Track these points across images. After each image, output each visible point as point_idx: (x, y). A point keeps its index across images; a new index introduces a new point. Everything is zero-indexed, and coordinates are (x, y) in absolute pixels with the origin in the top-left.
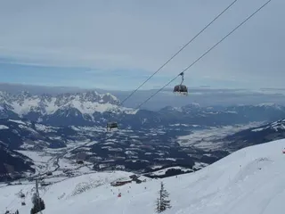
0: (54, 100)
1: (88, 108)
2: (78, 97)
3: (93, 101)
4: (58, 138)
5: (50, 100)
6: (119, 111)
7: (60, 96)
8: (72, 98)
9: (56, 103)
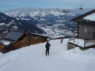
0: (44, 12)
1: (57, 14)
2: (53, 10)
3: (59, 11)
4: (50, 23)
5: (43, 12)
6: (68, 15)
7: (46, 10)
8: (51, 11)
9: (45, 13)
